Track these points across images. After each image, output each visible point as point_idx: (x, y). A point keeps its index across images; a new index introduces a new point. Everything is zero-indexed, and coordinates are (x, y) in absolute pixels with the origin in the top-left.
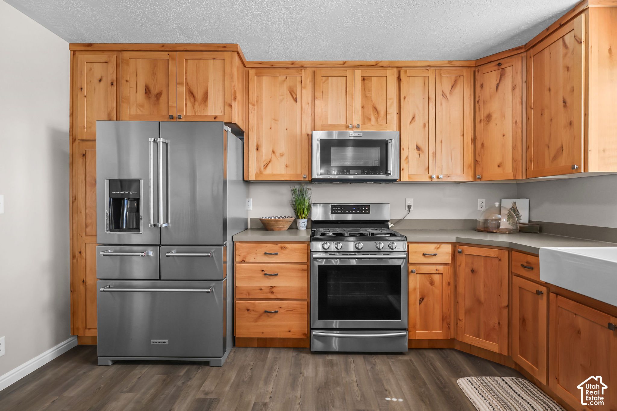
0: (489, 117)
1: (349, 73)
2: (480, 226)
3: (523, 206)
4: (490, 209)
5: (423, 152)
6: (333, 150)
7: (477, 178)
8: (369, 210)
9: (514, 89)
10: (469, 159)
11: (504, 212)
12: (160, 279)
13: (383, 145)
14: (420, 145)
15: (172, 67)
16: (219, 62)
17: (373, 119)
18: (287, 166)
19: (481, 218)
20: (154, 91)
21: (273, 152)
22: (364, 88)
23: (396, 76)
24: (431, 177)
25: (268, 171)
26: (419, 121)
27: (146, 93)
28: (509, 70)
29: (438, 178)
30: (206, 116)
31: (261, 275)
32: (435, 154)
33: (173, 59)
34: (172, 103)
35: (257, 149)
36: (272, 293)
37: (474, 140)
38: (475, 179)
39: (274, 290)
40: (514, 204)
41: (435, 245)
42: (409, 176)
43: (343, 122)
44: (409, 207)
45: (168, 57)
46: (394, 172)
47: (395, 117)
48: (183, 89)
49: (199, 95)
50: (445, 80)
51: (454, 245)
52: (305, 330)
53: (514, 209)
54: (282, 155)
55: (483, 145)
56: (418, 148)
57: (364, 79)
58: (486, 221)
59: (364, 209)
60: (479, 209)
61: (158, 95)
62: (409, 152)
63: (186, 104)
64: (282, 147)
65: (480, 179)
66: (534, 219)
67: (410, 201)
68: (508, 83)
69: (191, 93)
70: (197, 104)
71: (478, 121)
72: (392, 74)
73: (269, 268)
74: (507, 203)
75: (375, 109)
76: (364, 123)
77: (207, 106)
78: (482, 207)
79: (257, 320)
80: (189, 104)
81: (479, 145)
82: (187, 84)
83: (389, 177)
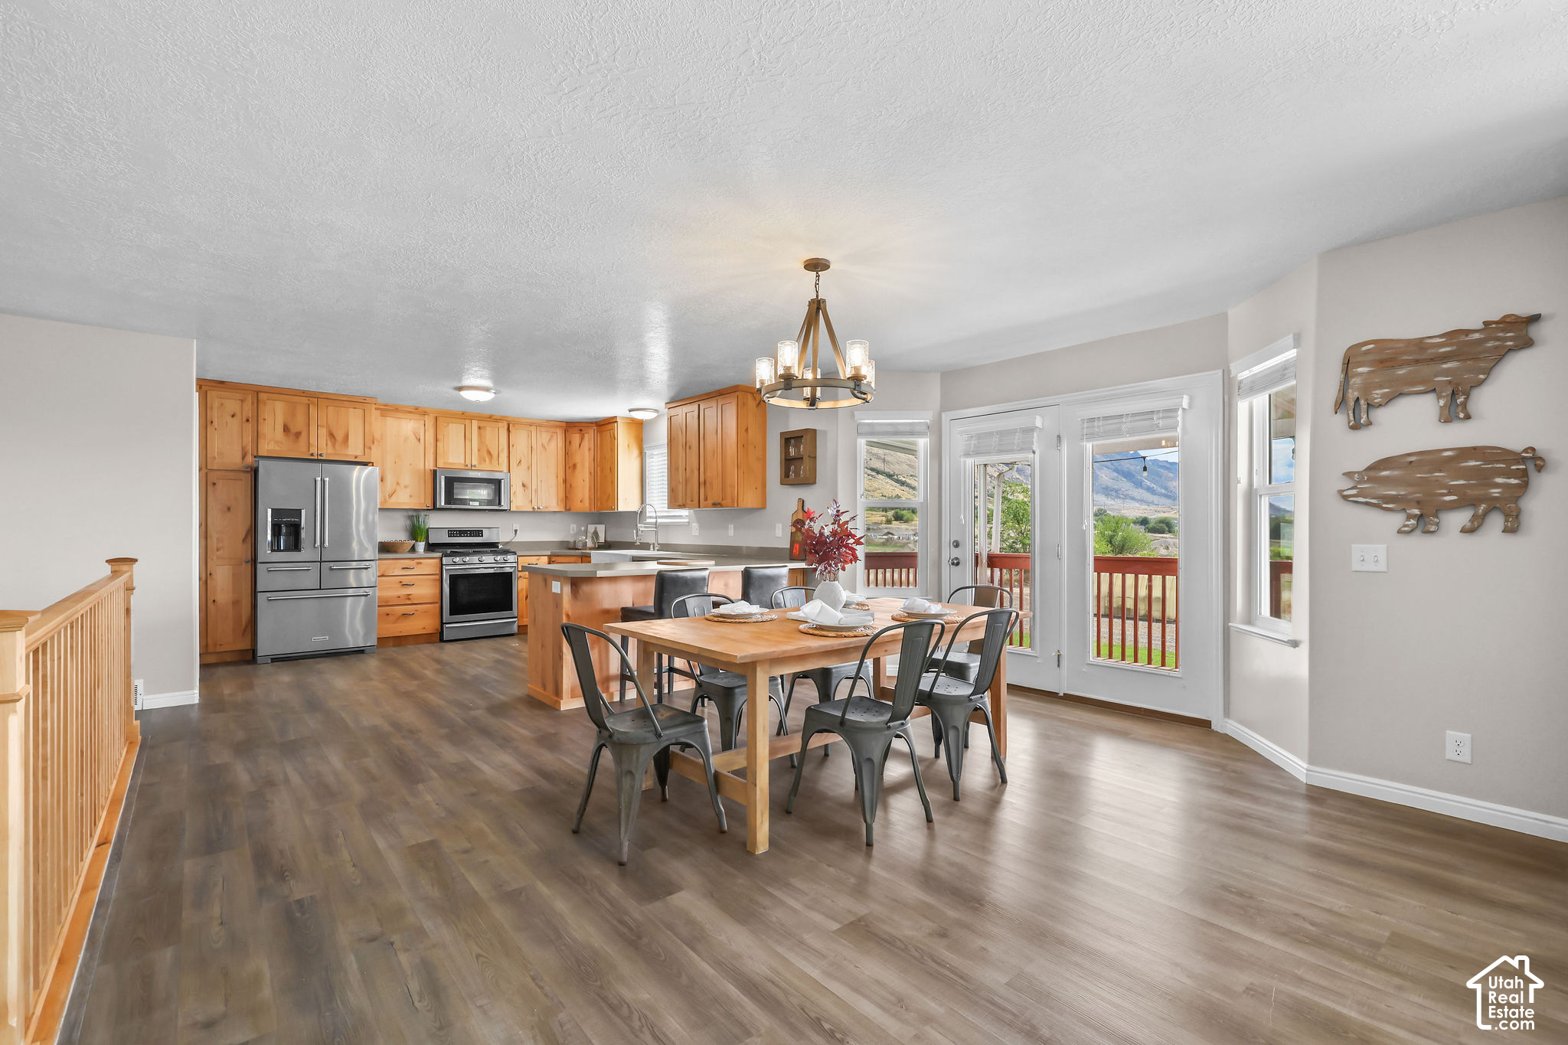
0: (575, 466)
1: (467, 422)
2: (571, 546)
3: (601, 529)
4: (579, 533)
5: (527, 488)
6: (456, 485)
7: (568, 509)
8: (482, 534)
9: (589, 450)
10: (562, 494)
11: (589, 535)
12: (320, 589)
13: (497, 483)
14: (525, 483)
15: (313, 411)
16: (360, 412)
17: (487, 459)
18: (411, 496)
19: (571, 540)
20: (293, 430)
21: (398, 484)
22: (480, 436)
23: (506, 427)
24: (533, 508)
25: (394, 499)
26: (524, 465)
27: (284, 431)
28: (586, 435)
29: (539, 508)
30: (347, 455)
31: (399, 585)
32: (536, 490)
33: (313, 404)
34: (313, 440)
35: (382, 480)
36: (409, 599)
37: (565, 481)
38: (566, 510)
39: (410, 597)
40: (596, 528)
41: (538, 557)
42: (517, 507)
43: (462, 461)
44: (516, 531)
45: (309, 402)
46: (505, 505)
47: (506, 459)
48: (323, 432)
49: (339, 436)
50: (544, 434)
51: (549, 557)
52: (437, 625)
53: (596, 533)
54: (406, 487)
55: (571, 485)
56: (524, 485)
57: (479, 428)
58: (575, 542)
59: (478, 533)
60: (571, 532)
61: (298, 435)
62: (517, 487)
63: (327, 445)
64: (406, 479)
65: (569, 510)
66: (608, 539)
67: (516, 526)
68: (586, 444)
69: (331, 435)
70: (337, 444)
71: (567, 467)
72: (503, 427)
73: (405, 580)
74: (591, 528)
75: (489, 452)
76: (480, 463)
77: (348, 446)
78: (573, 530)
79: (395, 622)
80: (329, 443)
81: (568, 485)
82: (328, 427)
83: (502, 508)
